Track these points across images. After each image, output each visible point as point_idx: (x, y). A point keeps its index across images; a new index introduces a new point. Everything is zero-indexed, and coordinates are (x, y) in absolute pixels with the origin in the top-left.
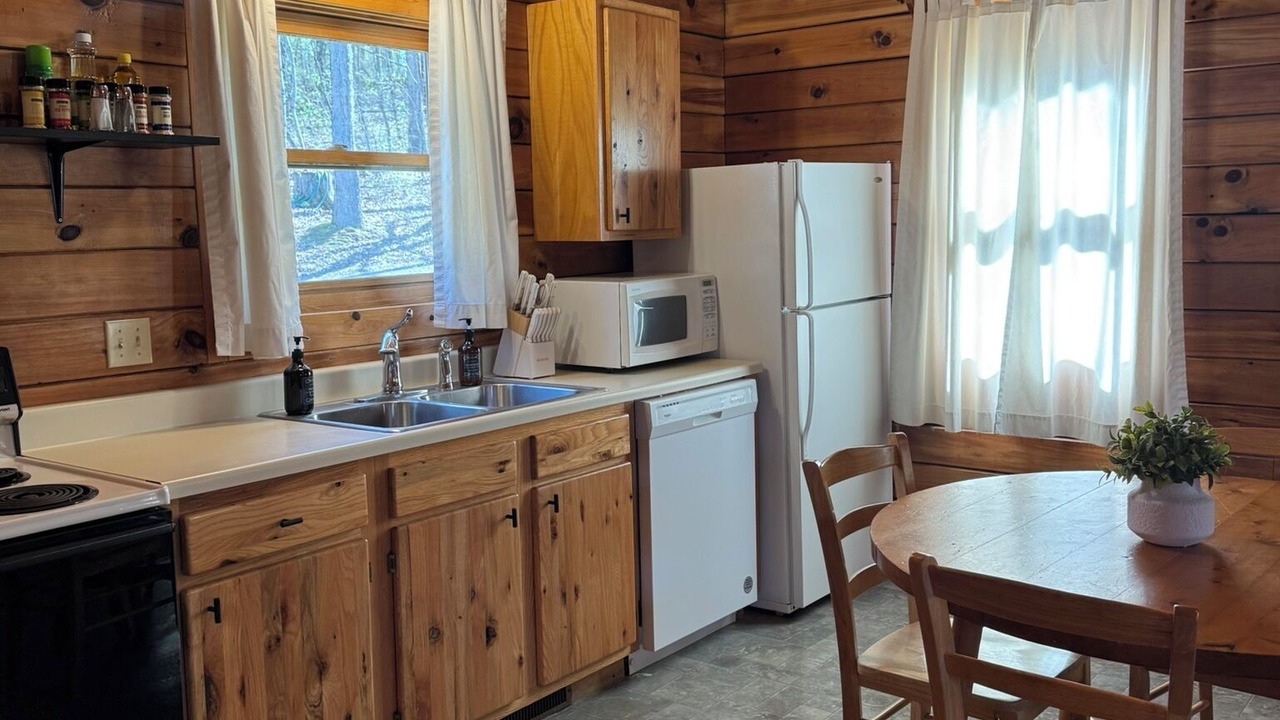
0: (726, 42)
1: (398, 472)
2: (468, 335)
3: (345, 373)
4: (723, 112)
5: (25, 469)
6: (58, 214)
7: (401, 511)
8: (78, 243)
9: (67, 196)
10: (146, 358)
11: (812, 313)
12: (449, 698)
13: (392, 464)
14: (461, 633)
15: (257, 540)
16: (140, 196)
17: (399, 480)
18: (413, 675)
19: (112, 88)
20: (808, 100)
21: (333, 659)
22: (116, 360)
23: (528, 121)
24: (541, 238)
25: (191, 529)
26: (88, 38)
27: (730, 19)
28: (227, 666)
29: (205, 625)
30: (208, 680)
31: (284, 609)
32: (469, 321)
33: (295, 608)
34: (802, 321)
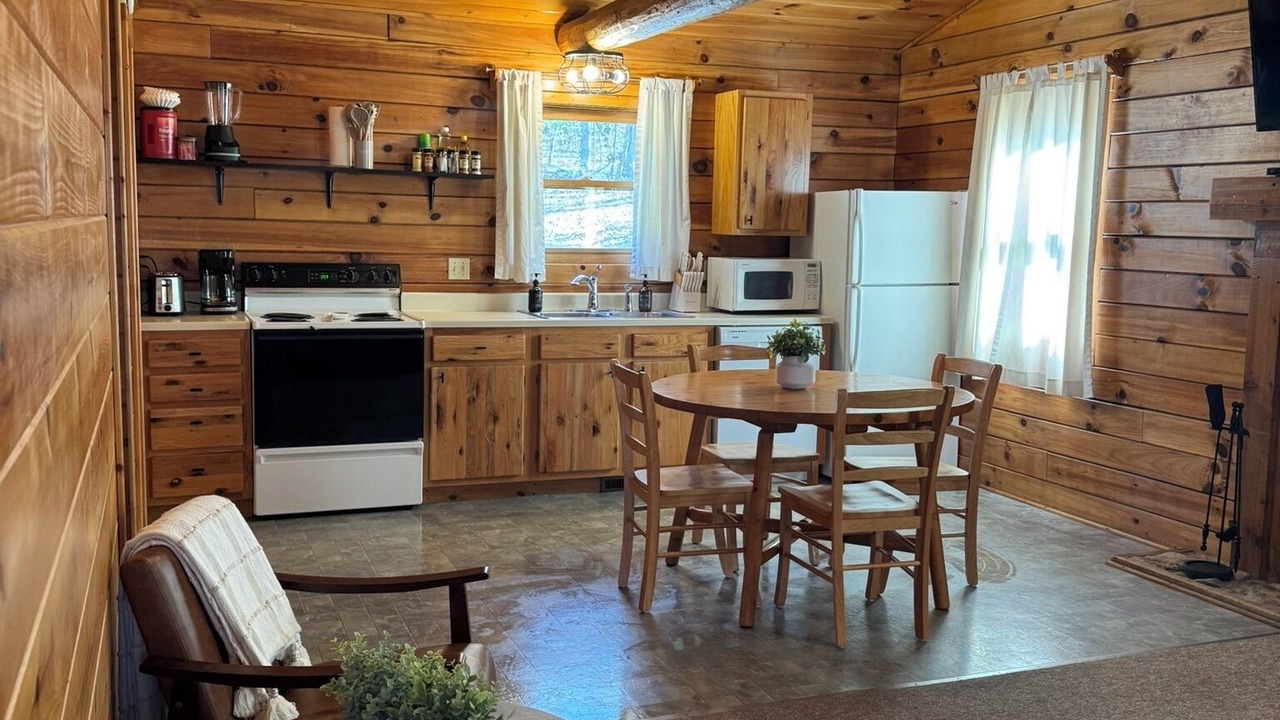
0: (900, 104)
1: (543, 337)
2: (645, 283)
3: (571, 296)
4: (894, 152)
5: (403, 318)
6: (431, 208)
7: (543, 356)
8: (439, 221)
9: (436, 200)
10: (467, 277)
11: (861, 288)
12: (568, 454)
13: (542, 333)
14: (576, 423)
15: (466, 353)
16: (470, 202)
17: (543, 341)
18: (546, 436)
19: (449, 152)
20: (935, 146)
21: (502, 416)
22: (452, 276)
23: (712, 162)
24: (714, 233)
25: (435, 341)
26: (447, 130)
27: (902, 89)
28: (448, 405)
29: (439, 383)
30: (439, 407)
31: (478, 387)
32: (646, 276)
33: (483, 387)
34: (855, 292)
